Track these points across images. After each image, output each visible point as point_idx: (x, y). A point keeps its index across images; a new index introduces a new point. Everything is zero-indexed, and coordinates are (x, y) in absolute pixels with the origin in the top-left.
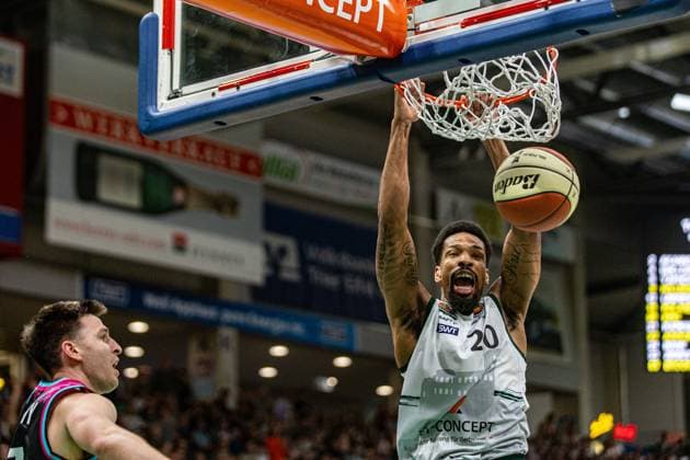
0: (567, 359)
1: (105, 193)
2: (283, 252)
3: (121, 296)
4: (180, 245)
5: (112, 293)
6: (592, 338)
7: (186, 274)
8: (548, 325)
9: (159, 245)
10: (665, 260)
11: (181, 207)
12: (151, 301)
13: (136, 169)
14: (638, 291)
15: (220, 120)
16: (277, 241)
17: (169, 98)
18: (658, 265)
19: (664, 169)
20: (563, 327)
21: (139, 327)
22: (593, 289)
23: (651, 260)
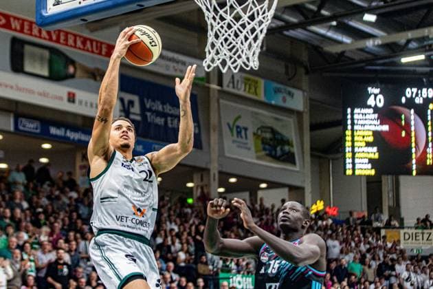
0: (297, 168)
1: (28, 68)
2: (131, 103)
3: (37, 129)
4: (71, 98)
5: (32, 126)
6: (312, 156)
7: (75, 115)
8: (287, 148)
10: (357, 111)
11: (73, 76)
12: (53, 131)
14: (341, 128)
15: (83, 18)
16: (128, 97)
17: (54, 5)
18: (352, 114)
20: (295, 150)
21: (47, 146)
22: (313, 127)
23: (349, 110)
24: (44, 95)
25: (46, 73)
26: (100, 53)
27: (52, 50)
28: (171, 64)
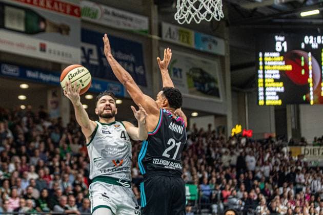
0: (221, 100)
1: (8, 24)
2: (91, 51)
3: (16, 72)
4: (43, 48)
5: (12, 70)
6: (233, 91)
7: (46, 62)
8: (212, 85)
9: (34, 49)
10: (266, 54)
11: (43, 31)
12: (29, 74)
13: (23, 13)
14: (254, 68)
16: (87, 46)
18: (263, 57)
19: (266, 12)
20: (219, 86)
21: (24, 86)
22: (233, 68)
23: (261, 54)
24: (21, 45)
25: (22, 28)
26: (65, 12)
27: (27, 11)
28: (121, 20)
